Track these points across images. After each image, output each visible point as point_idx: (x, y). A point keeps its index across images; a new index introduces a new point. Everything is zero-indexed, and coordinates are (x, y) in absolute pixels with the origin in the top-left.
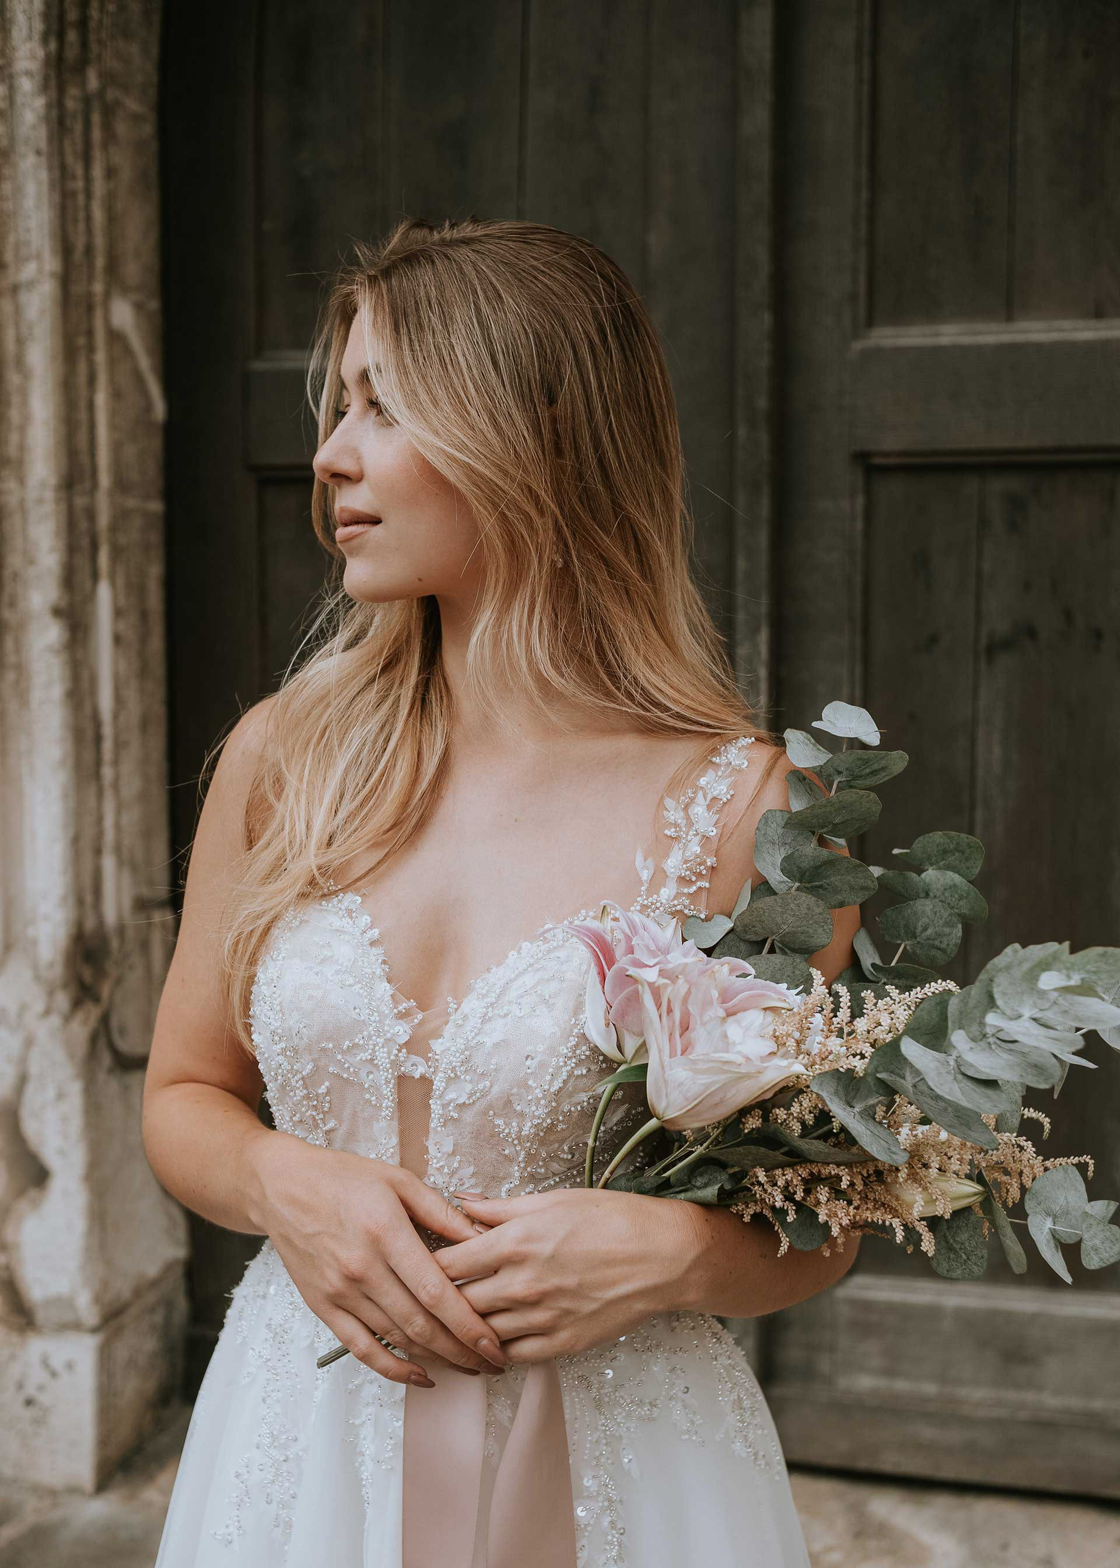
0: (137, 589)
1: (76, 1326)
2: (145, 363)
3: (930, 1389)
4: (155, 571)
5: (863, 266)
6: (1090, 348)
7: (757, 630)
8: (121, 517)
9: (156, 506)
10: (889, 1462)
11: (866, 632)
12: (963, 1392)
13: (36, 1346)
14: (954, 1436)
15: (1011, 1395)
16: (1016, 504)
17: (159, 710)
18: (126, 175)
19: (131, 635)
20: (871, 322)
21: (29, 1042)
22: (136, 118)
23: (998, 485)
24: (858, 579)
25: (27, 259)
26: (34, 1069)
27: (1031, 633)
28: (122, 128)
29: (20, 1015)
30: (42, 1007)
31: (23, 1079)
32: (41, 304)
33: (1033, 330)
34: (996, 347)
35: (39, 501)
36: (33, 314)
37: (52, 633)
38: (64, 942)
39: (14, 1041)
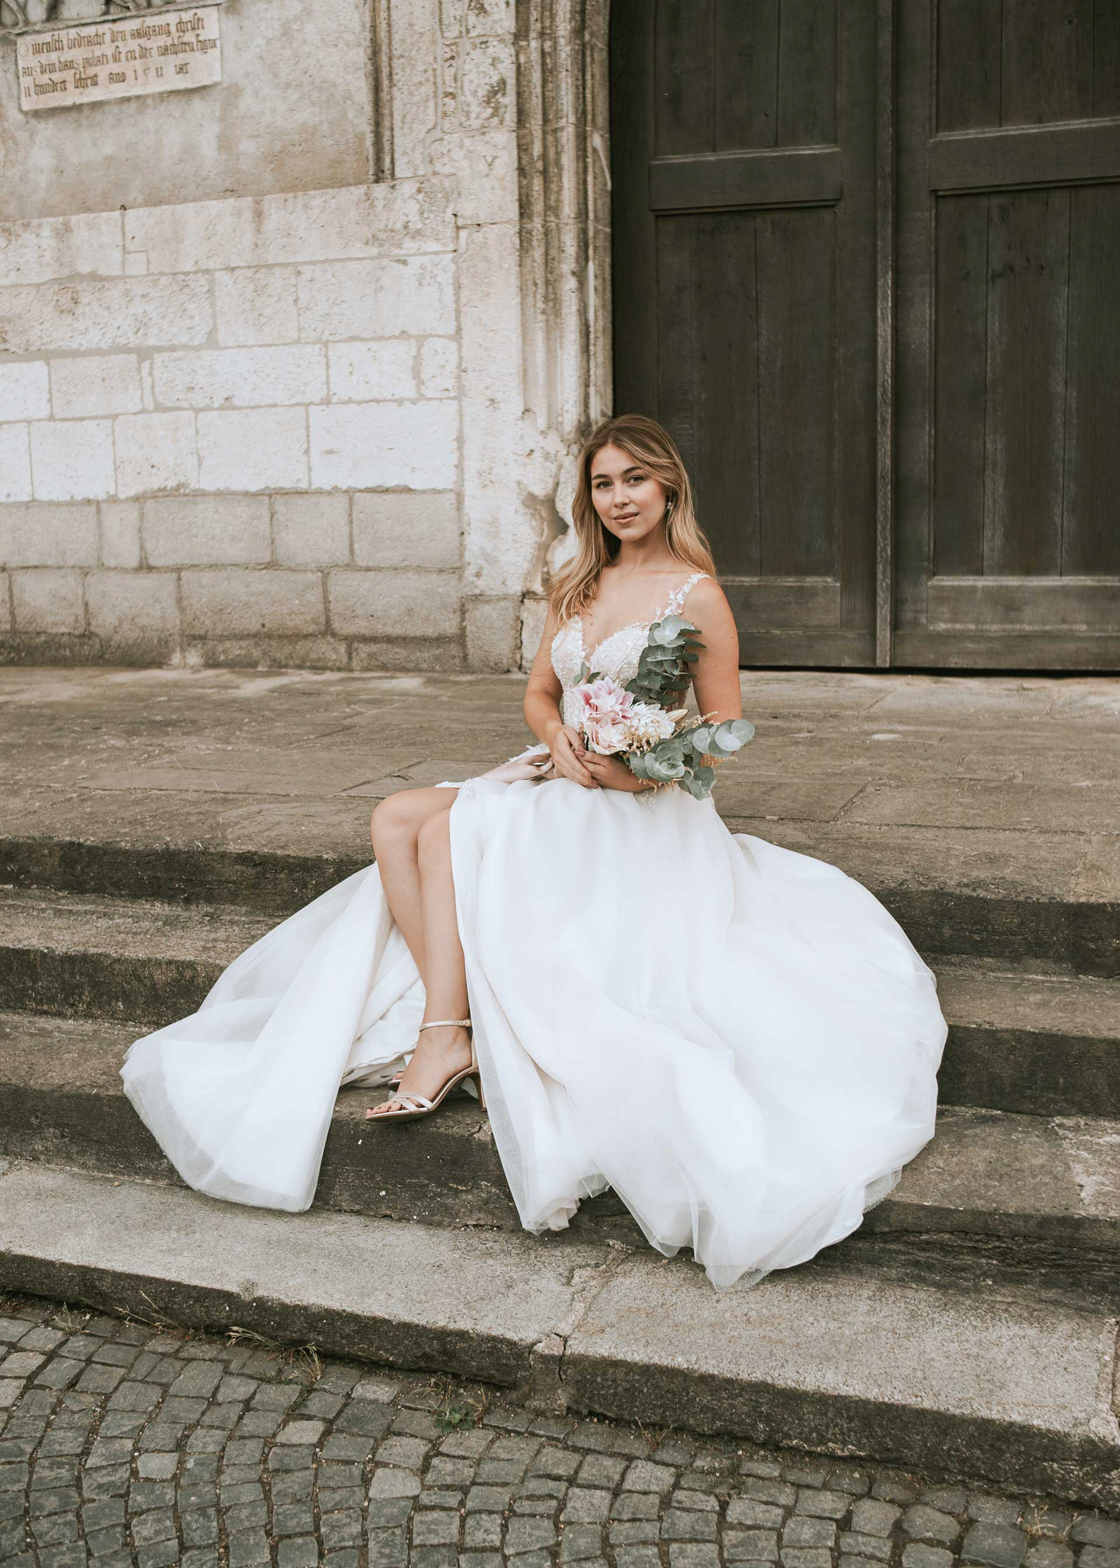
0: (601, 266)
2: (604, 163)
3: (972, 627)
4: (608, 260)
5: (934, 103)
6: (1035, 136)
7: (887, 273)
8: (596, 232)
9: (608, 230)
10: (954, 662)
11: (936, 274)
12: (986, 627)
14: (982, 646)
15: (1009, 626)
16: (1004, 209)
17: (609, 326)
18: (598, 77)
19: (600, 288)
20: (937, 131)
21: (560, 467)
22: (601, 49)
23: (996, 201)
24: (933, 248)
25: (561, 118)
26: (562, 480)
27: (1012, 269)
28: (596, 56)
29: (556, 455)
30: (565, 452)
31: (557, 484)
32: (568, 136)
33: (1012, 130)
34: (994, 138)
35: (567, 224)
36: (564, 141)
37: (571, 283)
38: (575, 422)
39: (553, 468)
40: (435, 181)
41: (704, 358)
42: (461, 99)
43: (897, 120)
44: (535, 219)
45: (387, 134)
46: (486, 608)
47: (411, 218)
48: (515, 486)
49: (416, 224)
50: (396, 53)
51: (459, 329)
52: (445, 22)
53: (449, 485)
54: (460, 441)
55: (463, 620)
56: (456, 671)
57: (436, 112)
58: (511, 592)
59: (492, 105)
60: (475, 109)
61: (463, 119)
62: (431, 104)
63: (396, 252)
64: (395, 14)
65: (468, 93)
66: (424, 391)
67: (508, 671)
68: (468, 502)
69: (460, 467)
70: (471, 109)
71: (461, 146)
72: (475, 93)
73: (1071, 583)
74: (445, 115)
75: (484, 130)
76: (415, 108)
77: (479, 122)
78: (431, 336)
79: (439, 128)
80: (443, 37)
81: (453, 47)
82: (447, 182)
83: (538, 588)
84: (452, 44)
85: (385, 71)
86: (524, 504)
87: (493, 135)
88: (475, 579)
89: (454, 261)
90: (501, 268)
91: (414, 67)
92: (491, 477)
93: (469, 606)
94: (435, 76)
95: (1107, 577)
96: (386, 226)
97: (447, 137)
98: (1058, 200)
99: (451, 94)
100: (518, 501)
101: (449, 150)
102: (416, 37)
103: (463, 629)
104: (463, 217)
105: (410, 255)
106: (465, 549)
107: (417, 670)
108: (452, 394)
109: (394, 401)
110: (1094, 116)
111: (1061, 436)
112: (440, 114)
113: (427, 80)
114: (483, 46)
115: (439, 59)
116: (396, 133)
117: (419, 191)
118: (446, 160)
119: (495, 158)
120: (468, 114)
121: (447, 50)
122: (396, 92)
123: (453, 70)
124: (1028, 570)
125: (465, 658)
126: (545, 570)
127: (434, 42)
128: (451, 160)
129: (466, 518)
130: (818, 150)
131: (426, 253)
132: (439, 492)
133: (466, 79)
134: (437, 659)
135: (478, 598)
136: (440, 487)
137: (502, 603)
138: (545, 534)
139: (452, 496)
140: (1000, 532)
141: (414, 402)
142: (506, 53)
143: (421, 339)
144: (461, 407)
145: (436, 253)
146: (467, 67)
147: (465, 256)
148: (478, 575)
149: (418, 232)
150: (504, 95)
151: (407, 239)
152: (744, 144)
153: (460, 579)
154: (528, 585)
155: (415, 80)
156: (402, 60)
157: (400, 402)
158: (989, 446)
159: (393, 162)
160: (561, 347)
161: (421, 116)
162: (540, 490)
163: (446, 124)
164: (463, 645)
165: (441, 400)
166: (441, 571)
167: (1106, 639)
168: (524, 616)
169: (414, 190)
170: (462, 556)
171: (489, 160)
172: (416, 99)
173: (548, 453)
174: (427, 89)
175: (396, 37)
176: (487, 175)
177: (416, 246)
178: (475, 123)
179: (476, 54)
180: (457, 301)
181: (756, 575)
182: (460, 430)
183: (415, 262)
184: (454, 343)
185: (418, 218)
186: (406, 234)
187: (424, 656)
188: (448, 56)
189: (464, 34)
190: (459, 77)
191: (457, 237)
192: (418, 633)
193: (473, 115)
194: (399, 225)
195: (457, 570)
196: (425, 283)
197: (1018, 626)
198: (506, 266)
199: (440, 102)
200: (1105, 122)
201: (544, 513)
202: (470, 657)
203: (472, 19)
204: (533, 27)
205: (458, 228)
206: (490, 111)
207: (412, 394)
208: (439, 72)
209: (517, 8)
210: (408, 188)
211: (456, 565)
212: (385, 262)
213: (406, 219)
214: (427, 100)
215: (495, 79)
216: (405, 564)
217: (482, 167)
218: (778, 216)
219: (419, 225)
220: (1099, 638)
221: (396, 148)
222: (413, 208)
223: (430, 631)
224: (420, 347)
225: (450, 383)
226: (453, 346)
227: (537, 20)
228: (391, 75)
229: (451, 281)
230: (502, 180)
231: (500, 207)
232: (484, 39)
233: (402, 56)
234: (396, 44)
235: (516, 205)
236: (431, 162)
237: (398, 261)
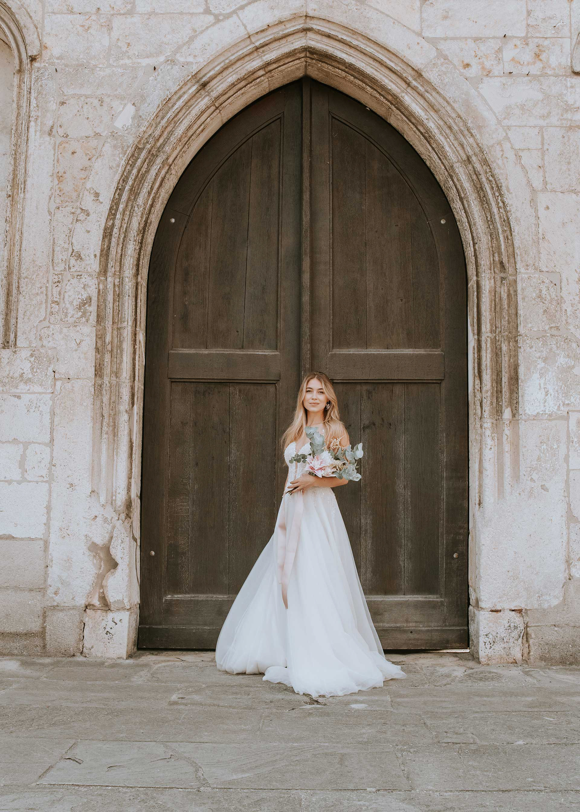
0: (139, 408)
1: (124, 609)
2: (143, 349)
4: (142, 405)
5: (331, 334)
6: (386, 356)
8: (138, 388)
13: (110, 615)
16: (369, 392)
17: (141, 443)
18: (142, 301)
20: (333, 348)
21: (114, 527)
23: (365, 388)
26: (115, 535)
27: (374, 424)
29: (111, 520)
30: (117, 518)
31: (112, 538)
32: (127, 333)
33: (372, 351)
34: (364, 354)
35: (124, 382)
36: (125, 335)
37: (125, 417)
38: (124, 500)
39: (110, 527)
40: (43, 351)
41: (197, 464)
42: (62, 305)
43: (312, 341)
44: (105, 378)
45: (13, 321)
46: (61, 615)
47: (25, 371)
48: (84, 538)
49: (28, 374)
50: (23, 276)
51: (52, 440)
52: (56, 261)
53: (39, 536)
54: (49, 509)
55: (44, 622)
56: (38, 655)
57: (46, 311)
58: (78, 604)
59: (82, 310)
60: (71, 311)
61: (63, 317)
62: (44, 306)
63: (13, 390)
64: (24, 254)
65: (67, 302)
66: (26, 475)
67: (74, 655)
68: (51, 547)
69: (47, 525)
70: (69, 311)
71: (61, 332)
72: (71, 303)
73: (410, 599)
74: (52, 313)
75: (76, 324)
76: (33, 307)
77: (74, 319)
78: (33, 442)
79: (47, 320)
80: (54, 269)
81: (60, 276)
82: (50, 352)
83: (96, 602)
84: (60, 274)
85: (15, 285)
86: (89, 549)
87: (81, 327)
88: (54, 595)
89: (52, 399)
90: (82, 405)
91: (33, 284)
92: (68, 532)
93: (49, 613)
94: (47, 290)
95: (430, 596)
96: (8, 375)
97: (52, 326)
98: (398, 390)
99: (56, 302)
100: (85, 548)
101: (53, 334)
102: (37, 268)
103: (44, 628)
104: (58, 373)
105: (22, 393)
106: (48, 576)
107: (10, 654)
108: (45, 479)
109: (6, 481)
110: (415, 348)
111: (402, 516)
112: (48, 313)
113: (42, 293)
114: (79, 277)
115: (50, 281)
116: (19, 321)
117: (32, 355)
118: (50, 339)
119: (81, 341)
120: (66, 316)
121: (56, 277)
122: (21, 297)
123: (59, 289)
124: (386, 592)
125: (44, 646)
126: (101, 591)
127: (47, 272)
128: (53, 339)
129: (50, 557)
130: (268, 352)
131: (34, 393)
132: (33, 540)
133: (66, 295)
134: (25, 647)
135: (55, 608)
136: (33, 537)
137: (71, 612)
138: (102, 568)
139: (42, 543)
140: (370, 570)
141: (19, 483)
142: (93, 283)
143: (26, 445)
144: (50, 487)
145: (40, 393)
146: (68, 288)
147: (59, 396)
148: (56, 593)
149: (29, 380)
150: (90, 305)
151: (22, 383)
152: (225, 346)
153: (44, 596)
154: (90, 600)
155: (34, 292)
156: (26, 280)
157: (10, 482)
158: (363, 521)
159: (16, 337)
160: (117, 454)
161: (36, 313)
162: (100, 540)
163: (52, 319)
164: (44, 639)
165: (37, 482)
166: (31, 590)
167: (431, 631)
168: (86, 620)
169: (29, 355)
170: (45, 581)
171: (78, 342)
172: (33, 303)
173: (106, 518)
174: (42, 297)
175: (24, 267)
176: (76, 350)
177: (28, 388)
178: (71, 320)
179: (74, 281)
180: (52, 422)
181: (226, 594)
182: (49, 502)
183: (26, 398)
184: (48, 448)
185: (29, 371)
186: (21, 381)
187: (16, 645)
188: (56, 280)
189: (67, 270)
190: (62, 293)
191: (55, 384)
192: (13, 630)
193: (69, 315)
194: (17, 375)
195: (42, 590)
196: (32, 411)
197: (381, 624)
198: (85, 404)
199: (49, 306)
200: (422, 352)
201: (102, 555)
202: (48, 646)
203: (73, 261)
204: (110, 270)
205: (55, 379)
206: (80, 314)
207: (18, 477)
208: (50, 288)
209: (100, 259)
210: (24, 354)
211: (41, 587)
212: (5, 396)
213: (22, 371)
214: (41, 304)
215: (85, 296)
216: (6, 585)
217: (73, 345)
218: (242, 387)
219: (30, 376)
220: (428, 631)
221: (18, 330)
222: (27, 366)
223: (21, 629)
224: (25, 449)
225: (44, 472)
226: (48, 450)
227: (112, 267)
228: (18, 287)
229: (49, 410)
230: (85, 354)
231: (83, 369)
232: (80, 274)
233: (26, 277)
234: (23, 270)
235: (93, 369)
236: (41, 339)
237: (15, 396)
